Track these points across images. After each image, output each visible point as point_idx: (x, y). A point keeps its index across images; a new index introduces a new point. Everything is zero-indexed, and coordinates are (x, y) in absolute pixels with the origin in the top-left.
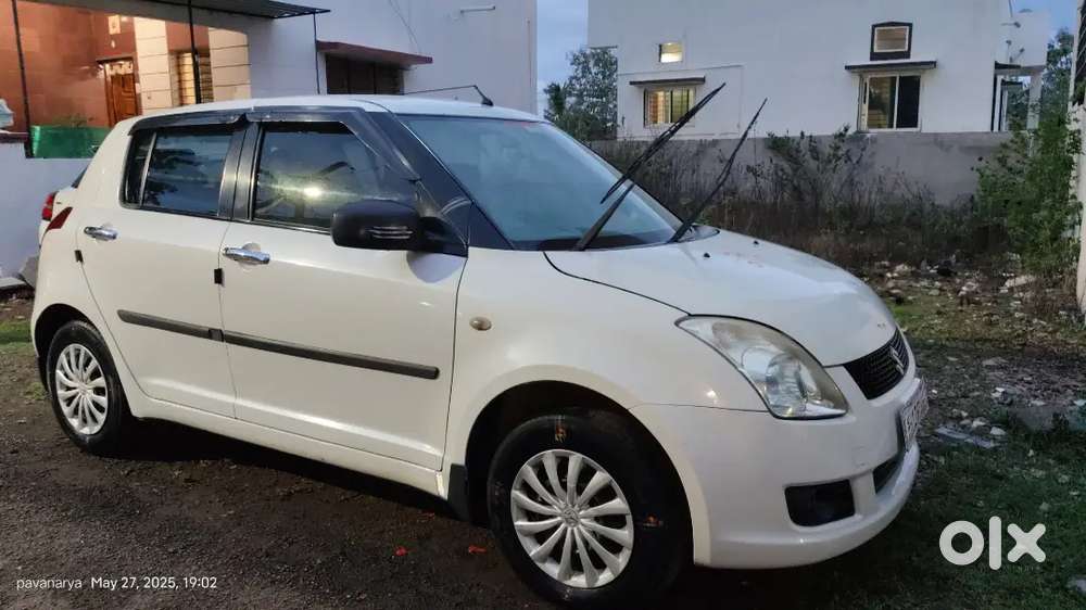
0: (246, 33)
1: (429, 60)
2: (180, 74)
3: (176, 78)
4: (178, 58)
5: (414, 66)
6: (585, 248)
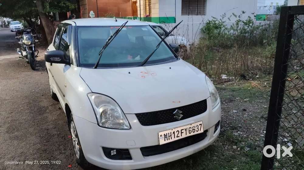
6: (96, 68)
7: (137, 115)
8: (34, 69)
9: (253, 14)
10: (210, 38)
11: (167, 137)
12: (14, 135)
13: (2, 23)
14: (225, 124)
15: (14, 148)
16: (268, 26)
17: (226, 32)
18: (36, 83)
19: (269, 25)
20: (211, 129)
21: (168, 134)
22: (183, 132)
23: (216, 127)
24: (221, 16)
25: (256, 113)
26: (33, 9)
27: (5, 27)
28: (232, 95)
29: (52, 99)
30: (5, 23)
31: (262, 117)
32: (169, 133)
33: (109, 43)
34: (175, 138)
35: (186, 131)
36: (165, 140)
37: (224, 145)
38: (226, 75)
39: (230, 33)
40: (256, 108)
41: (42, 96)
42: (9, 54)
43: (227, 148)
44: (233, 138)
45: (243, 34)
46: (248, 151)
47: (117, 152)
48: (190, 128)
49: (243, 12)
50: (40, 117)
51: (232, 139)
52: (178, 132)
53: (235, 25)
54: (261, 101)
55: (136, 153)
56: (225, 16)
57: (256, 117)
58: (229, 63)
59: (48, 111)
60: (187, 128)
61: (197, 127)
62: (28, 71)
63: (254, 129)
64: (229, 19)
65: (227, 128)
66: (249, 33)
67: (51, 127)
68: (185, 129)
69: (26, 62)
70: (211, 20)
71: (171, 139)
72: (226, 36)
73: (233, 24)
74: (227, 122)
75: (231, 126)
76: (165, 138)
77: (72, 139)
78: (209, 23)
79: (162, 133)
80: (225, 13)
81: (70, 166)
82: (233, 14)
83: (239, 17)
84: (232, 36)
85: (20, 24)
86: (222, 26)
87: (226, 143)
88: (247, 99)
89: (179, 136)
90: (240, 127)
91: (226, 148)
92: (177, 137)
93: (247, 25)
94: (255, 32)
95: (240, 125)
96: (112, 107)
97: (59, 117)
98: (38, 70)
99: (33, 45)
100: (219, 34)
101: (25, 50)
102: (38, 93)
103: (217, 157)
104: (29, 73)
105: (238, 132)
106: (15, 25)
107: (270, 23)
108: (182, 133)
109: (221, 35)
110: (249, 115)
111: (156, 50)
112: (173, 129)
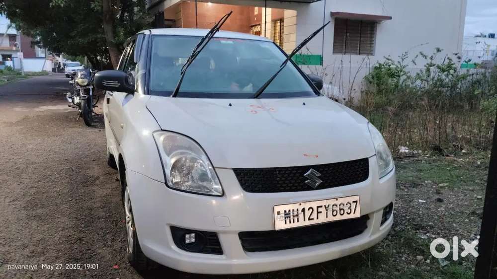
0: (297, 10)
1: (390, 18)
2: (275, 30)
3: (273, 32)
4: (275, 23)
5: (383, 21)
6: (174, 96)
7: (235, 170)
8: (88, 124)
9: (456, 54)
10: (380, 92)
11: (290, 217)
12: (34, 212)
13: (55, 65)
14: (404, 220)
15: (29, 232)
16: (482, 77)
17: (409, 83)
18: (87, 143)
19: (484, 75)
20: (375, 215)
21: (291, 211)
22: (321, 212)
23: (386, 216)
24: (399, 56)
25: (462, 206)
26: (99, 36)
27: (58, 72)
28: (417, 177)
29: (108, 166)
30: (60, 66)
31: (473, 213)
32: (293, 210)
33: (199, 52)
34: (304, 220)
35: (327, 210)
36: (286, 223)
37: (400, 253)
38: (408, 147)
39: (416, 86)
40: (461, 198)
41: (94, 160)
42: (56, 104)
43: (406, 258)
44: (416, 243)
45: (439, 87)
46: (445, 266)
47: (196, 237)
48: (335, 206)
49: (439, 50)
50: (83, 191)
51: (414, 245)
52: (311, 210)
53: (424, 72)
54: (470, 189)
55: (231, 243)
56: (406, 56)
57: (462, 213)
58: (413, 132)
59: (97, 182)
60: (329, 205)
61: (349, 205)
62: (79, 128)
63: (457, 231)
64: (413, 61)
65: (407, 226)
66: (448, 87)
67: (98, 205)
68: (325, 206)
69: (78, 114)
70: (382, 63)
71: (298, 221)
72: (408, 90)
73: (421, 71)
74: (408, 218)
75: (414, 223)
76: (285, 218)
77: (125, 219)
78: (380, 68)
79: (282, 209)
80: (406, 52)
81: (116, 267)
82: (421, 53)
83: (432, 58)
84: (418, 91)
85: (81, 66)
86: (402, 73)
87: (403, 250)
88: (446, 184)
89: (313, 219)
90: (432, 227)
91: (403, 259)
92: (309, 219)
93: (446, 73)
94: (459, 86)
95: (431, 223)
96: (193, 155)
97: (114, 192)
98: (95, 127)
99: (91, 87)
100: (396, 86)
101: (78, 95)
102: (87, 156)
103: (386, 272)
104: (80, 130)
105: (427, 234)
106: (73, 68)
107: (485, 71)
108: (318, 212)
109: (399, 87)
110: (447, 208)
111: (279, 71)
112: (302, 204)
